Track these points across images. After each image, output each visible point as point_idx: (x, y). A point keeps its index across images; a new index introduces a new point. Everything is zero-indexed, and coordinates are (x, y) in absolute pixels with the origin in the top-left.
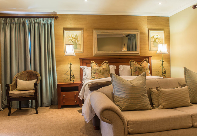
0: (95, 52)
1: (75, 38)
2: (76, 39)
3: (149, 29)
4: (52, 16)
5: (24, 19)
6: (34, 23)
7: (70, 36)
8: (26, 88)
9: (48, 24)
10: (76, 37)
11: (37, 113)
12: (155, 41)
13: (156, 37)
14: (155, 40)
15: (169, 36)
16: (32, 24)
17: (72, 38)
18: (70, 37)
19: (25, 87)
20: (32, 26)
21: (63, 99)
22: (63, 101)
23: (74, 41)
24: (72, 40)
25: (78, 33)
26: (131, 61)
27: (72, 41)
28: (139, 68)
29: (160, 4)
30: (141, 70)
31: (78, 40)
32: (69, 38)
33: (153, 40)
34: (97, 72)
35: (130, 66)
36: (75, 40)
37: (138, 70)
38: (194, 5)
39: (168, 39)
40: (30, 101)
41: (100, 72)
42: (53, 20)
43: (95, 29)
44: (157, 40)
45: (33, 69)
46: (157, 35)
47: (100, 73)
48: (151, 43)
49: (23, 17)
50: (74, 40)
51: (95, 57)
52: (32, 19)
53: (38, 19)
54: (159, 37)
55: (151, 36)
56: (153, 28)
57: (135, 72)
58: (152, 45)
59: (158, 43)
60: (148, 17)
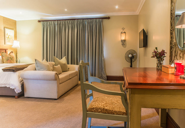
3: (4, 27)
12: (8, 37)
15: (16, 34)
26: (3, 53)
28: (10, 57)
29: (21, 13)
30: (12, 59)
35: (2, 56)
37: (10, 59)
39: (16, 37)
44: (10, 37)
46: (10, 33)
48: (7, 38)
55: (6, 34)
56: (7, 26)
57: (7, 60)
58: (7, 40)
59: (10, 39)
60: (4, 17)
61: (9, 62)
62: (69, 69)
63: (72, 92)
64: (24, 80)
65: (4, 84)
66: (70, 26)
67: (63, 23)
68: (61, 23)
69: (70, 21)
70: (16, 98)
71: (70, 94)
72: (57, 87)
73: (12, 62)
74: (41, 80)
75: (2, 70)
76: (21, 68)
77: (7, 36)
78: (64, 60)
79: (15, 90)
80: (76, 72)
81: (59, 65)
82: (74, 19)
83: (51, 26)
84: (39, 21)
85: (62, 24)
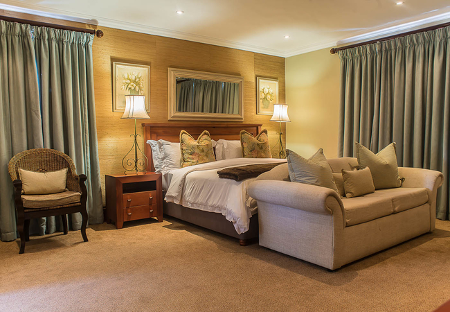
0: (172, 113)
1: (135, 82)
2: (138, 84)
3: (256, 76)
4: (87, 28)
5: (23, 26)
6: (50, 40)
7: (126, 76)
8: (48, 188)
9: (79, 45)
10: (137, 80)
11: (86, 240)
12: (265, 98)
13: (266, 91)
14: (266, 95)
15: (284, 90)
16: (44, 39)
17: (129, 81)
18: (125, 79)
19: (45, 187)
20: (45, 44)
21: (128, 208)
22: (127, 213)
23: (133, 88)
24: (129, 86)
25: (141, 72)
26: (243, 133)
27: (130, 88)
28: (258, 144)
29: (287, 37)
30: (262, 148)
31: (141, 86)
32: (124, 81)
33: (263, 96)
34: (197, 151)
35: (241, 141)
36: (135, 85)
37: (257, 148)
38: (333, 49)
39: (283, 96)
40: (45, 218)
41: (203, 151)
42: (92, 37)
43: (171, 67)
44: (268, 96)
45: (48, 147)
46: (269, 87)
47: (202, 154)
48: (261, 101)
49: (21, 22)
50: (133, 85)
51: (172, 123)
52: (45, 30)
53: (57, 31)
54: (271, 91)
55: (260, 90)
56: (262, 74)
57: (251, 151)
58: (261, 105)
59: (269, 102)
60: (256, 54)
61: (255, 156)
62: (403, 180)
63: (396, 254)
64: (258, 203)
65: (218, 207)
66: (420, 50)
67: (399, 44)
68: (393, 47)
69: (420, 35)
70: (241, 245)
71: (387, 260)
72: (335, 234)
73: (263, 154)
74: (294, 208)
75: (218, 173)
76: (255, 172)
77: (262, 96)
78: (386, 155)
79: (235, 226)
80: (426, 192)
81: (367, 168)
82: (434, 28)
83: (363, 58)
84: (334, 51)
85: (396, 49)
